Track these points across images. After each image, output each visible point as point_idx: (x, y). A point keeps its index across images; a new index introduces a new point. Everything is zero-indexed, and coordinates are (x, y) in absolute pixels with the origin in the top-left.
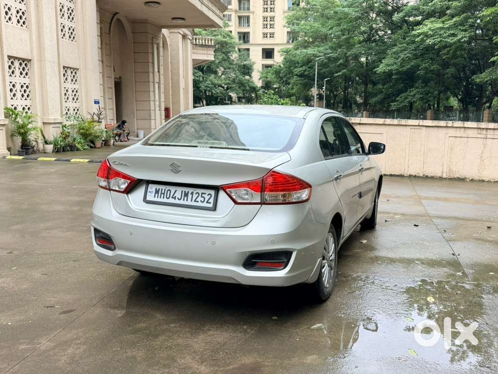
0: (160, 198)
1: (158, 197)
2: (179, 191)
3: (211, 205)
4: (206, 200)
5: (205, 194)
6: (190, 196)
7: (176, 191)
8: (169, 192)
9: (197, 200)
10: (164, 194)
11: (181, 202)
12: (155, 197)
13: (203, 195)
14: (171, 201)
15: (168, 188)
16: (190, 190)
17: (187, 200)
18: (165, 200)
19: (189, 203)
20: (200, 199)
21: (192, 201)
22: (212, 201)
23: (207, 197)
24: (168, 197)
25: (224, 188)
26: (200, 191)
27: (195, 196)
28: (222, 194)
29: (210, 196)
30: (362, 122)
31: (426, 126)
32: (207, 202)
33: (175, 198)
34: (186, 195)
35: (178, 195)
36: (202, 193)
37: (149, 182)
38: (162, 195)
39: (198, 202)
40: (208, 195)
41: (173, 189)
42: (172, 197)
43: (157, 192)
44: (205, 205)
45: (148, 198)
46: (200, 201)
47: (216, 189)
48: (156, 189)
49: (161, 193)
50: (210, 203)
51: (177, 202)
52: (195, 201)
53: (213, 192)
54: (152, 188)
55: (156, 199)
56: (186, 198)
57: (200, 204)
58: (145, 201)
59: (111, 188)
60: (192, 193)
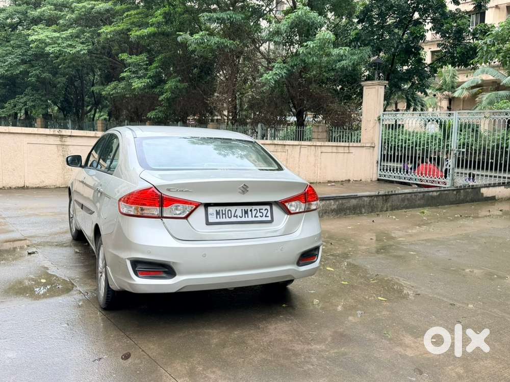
0: (223, 218)
1: (220, 218)
2: (239, 210)
3: (269, 219)
4: (264, 215)
5: (262, 209)
6: (249, 213)
7: (236, 210)
8: (229, 212)
9: (257, 216)
10: (225, 214)
11: (243, 219)
12: (217, 218)
13: (261, 211)
14: (233, 219)
15: (228, 208)
16: (249, 208)
17: (248, 217)
18: (228, 220)
19: (250, 219)
20: (259, 214)
21: (252, 217)
22: (269, 214)
23: (265, 212)
24: (230, 216)
25: (276, 203)
26: (258, 207)
27: (254, 213)
28: (274, 208)
29: (266, 211)
32: (266, 216)
33: (237, 217)
34: (246, 212)
35: (239, 213)
36: (260, 209)
37: (207, 205)
38: (224, 216)
39: (257, 217)
40: (265, 210)
41: (233, 209)
42: (234, 216)
43: (218, 213)
44: (264, 219)
45: (211, 220)
46: (259, 217)
47: (269, 203)
48: (216, 211)
49: (223, 214)
50: (268, 217)
51: (239, 219)
52: (255, 217)
53: (268, 207)
54: (212, 210)
55: (218, 220)
56: (246, 215)
57: (259, 219)
58: (208, 223)
59: (164, 215)
60: (251, 210)
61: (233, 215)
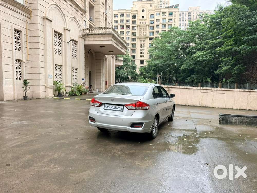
2: (113, 106)
3: (122, 110)
6: (116, 108)
10: (109, 107)
11: (114, 109)
14: (111, 109)
15: (110, 105)
16: (116, 106)
18: (109, 109)
19: (116, 109)
20: (119, 108)
22: (122, 109)
23: (121, 108)
25: (125, 105)
26: (119, 106)
27: (117, 108)
28: (125, 107)
30: (172, 87)
31: (194, 89)
34: (115, 107)
35: (113, 107)
37: (105, 104)
41: (112, 106)
43: (107, 106)
44: (120, 110)
45: (105, 108)
47: (123, 106)
51: (113, 109)
53: (122, 107)
54: (106, 105)
55: (107, 109)
57: (119, 110)
59: (95, 105)
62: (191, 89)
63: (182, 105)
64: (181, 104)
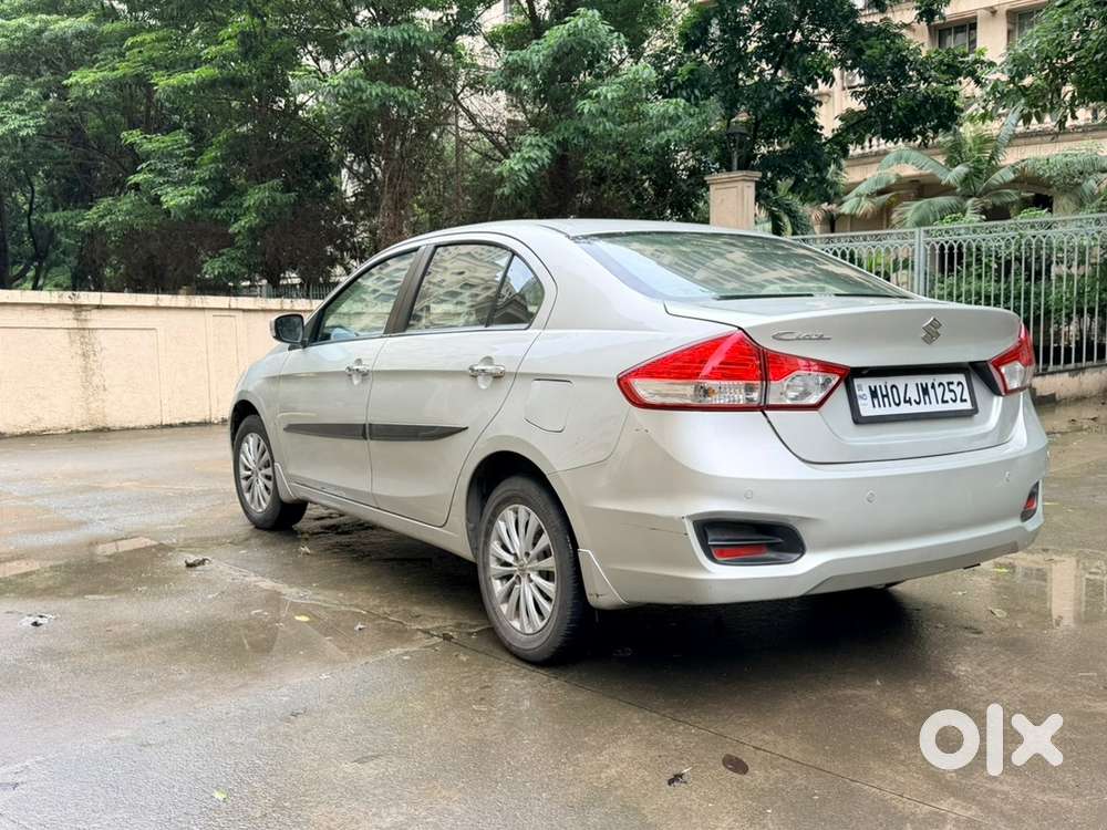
0: (884, 405)
1: (880, 406)
2: (910, 384)
3: (968, 406)
4: (958, 397)
5: (952, 383)
6: (931, 392)
7: (906, 385)
8: (894, 390)
9: (945, 399)
10: (887, 396)
11: (923, 408)
12: (874, 406)
13: (952, 387)
14: (905, 409)
15: (891, 381)
16: (928, 380)
17: (930, 402)
18: (895, 410)
19: (935, 407)
20: (948, 396)
21: (937, 401)
22: (966, 396)
23: (958, 391)
24: (897, 401)
26: (944, 379)
27: (940, 390)
29: (961, 386)
32: (962, 400)
33: (909, 402)
34: (925, 391)
35: (913, 394)
36: (949, 384)
37: (858, 374)
38: (886, 400)
39: (947, 402)
40: (958, 384)
41: (900, 382)
42: (905, 401)
43: (873, 394)
44: (959, 406)
45: (863, 412)
46: (950, 401)
47: (965, 370)
48: (870, 388)
49: (883, 396)
50: (965, 401)
51: (914, 409)
52: (942, 401)
53: (962, 378)
54: (863, 386)
55: (878, 412)
56: (927, 398)
57: (951, 407)
58: (858, 420)
59: (772, 401)
60: (933, 386)
61: (902, 399)
62: (230, 309)
63: (184, 425)
64: (178, 422)
